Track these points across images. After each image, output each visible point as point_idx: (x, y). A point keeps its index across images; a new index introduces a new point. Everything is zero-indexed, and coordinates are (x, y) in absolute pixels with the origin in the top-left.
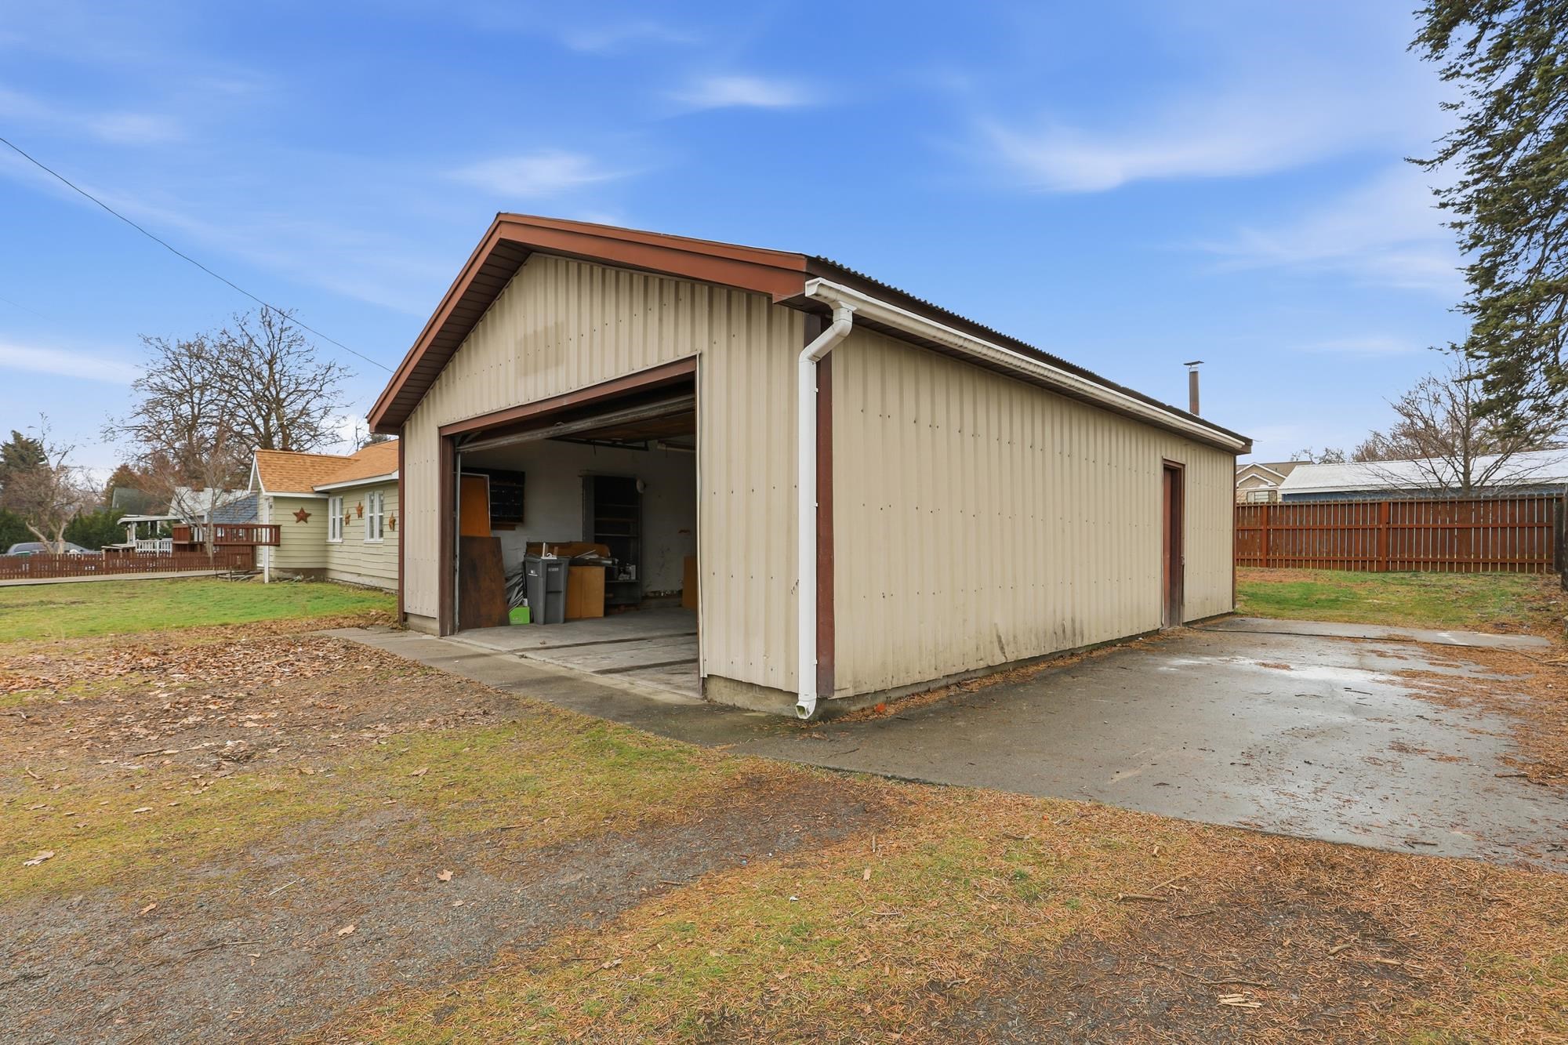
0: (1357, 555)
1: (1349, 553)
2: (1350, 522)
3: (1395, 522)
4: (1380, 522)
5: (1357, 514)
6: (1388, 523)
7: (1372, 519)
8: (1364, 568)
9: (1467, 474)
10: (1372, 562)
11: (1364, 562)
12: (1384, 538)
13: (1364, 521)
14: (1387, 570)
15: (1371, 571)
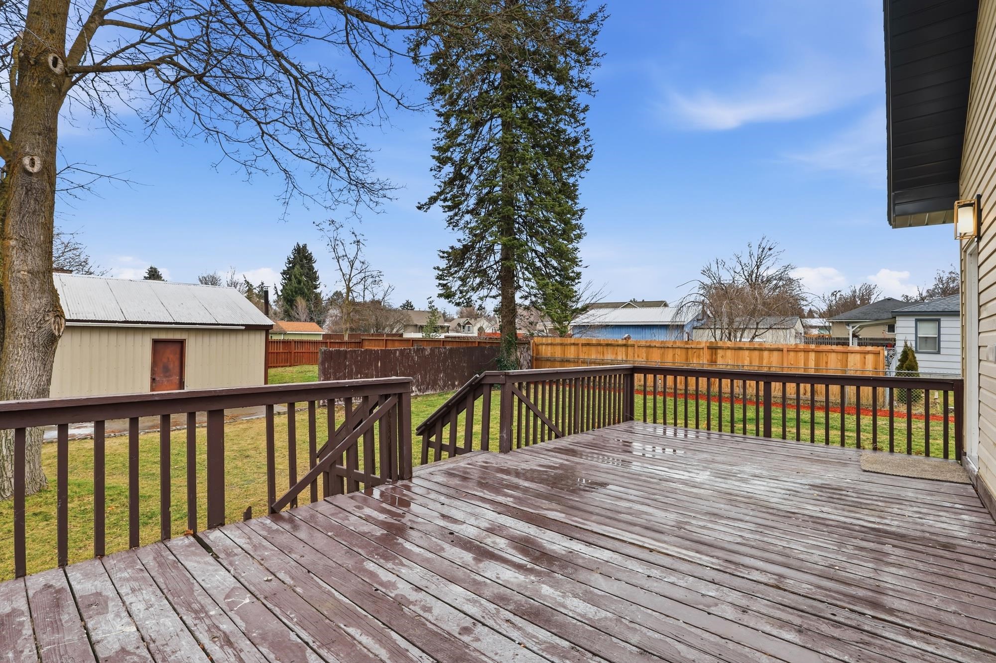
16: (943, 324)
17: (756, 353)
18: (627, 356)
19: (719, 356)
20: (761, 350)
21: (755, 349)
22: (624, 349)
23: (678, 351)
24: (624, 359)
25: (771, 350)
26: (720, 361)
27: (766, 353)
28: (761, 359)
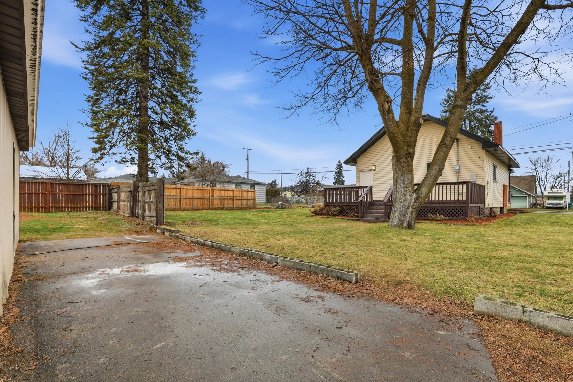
0: (35, 205)
1: (32, 204)
2: (32, 190)
3: (52, 191)
4: (46, 191)
5: (36, 187)
6: (50, 191)
7: (42, 189)
8: (38, 211)
9: (68, 174)
10: (42, 208)
11: (39, 208)
12: (48, 198)
13: (39, 190)
14: (49, 212)
15: (42, 212)
16: (242, 186)
17: (226, 191)
18: (176, 193)
19: (215, 193)
20: (228, 190)
21: (226, 190)
22: (174, 190)
23: (200, 191)
24: (175, 195)
25: (230, 191)
26: (215, 195)
27: (229, 192)
28: (227, 193)
